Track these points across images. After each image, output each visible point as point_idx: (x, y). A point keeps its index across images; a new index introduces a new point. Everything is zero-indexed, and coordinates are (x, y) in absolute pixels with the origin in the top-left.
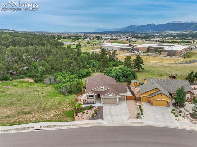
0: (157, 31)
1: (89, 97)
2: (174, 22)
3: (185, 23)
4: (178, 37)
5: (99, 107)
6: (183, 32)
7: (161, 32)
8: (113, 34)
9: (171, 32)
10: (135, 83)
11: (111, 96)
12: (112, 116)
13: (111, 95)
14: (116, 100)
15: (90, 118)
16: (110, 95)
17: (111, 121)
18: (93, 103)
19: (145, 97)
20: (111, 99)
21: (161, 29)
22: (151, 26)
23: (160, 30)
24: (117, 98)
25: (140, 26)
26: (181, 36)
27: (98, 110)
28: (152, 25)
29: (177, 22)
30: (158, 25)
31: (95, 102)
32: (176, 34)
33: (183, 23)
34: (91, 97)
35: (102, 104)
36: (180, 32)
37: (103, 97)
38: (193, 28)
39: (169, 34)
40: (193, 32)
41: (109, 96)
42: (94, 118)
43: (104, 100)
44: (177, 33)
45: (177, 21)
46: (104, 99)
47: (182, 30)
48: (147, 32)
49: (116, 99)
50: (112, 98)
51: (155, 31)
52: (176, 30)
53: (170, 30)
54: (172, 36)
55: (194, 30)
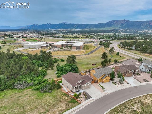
2: (63, 22)
4: (69, 33)
5: (84, 92)
6: (70, 30)
7: (57, 30)
8: (19, 32)
21: (57, 27)
24: (90, 84)
25: (41, 25)
26: (70, 32)
28: (50, 24)
29: (66, 23)
31: (79, 90)
33: (69, 24)
36: (69, 30)
37: (84, 86)
42: (87, 98)
44: (67, 30)
47: (70, 28)
48: (48, 30)
51: (53, 29)
52: (66, 28)
53: (62, 28)
54: (65, 33)
55: (76, 28)
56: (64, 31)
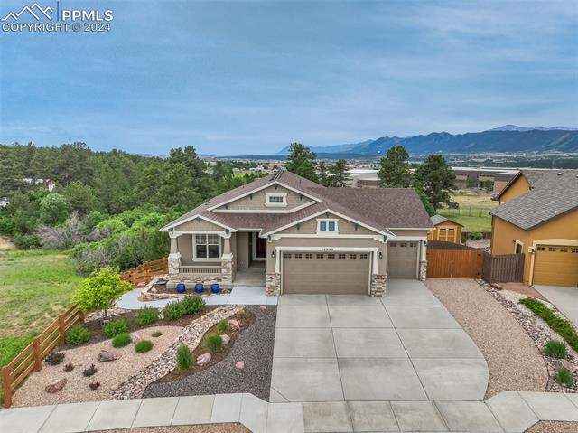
0: (459, 151)
1: (195, 259)
2: (503, 127)
3: (535, 132)
5: (247, 308)
6: (534, 155)
7: (470, 155)
9: (496, 154)
10: (447, 227)
11: (334, 234)
12: (342, 363)
13: (332, 227)
14: (367, 267)
15: (159, 381)
16: (323, 227)
17: (342, 405)
18: (216, 290)
19: (553, 248)
20: (331, 255)
21: (471, 145)
22: (441, 138)
23: (469, 150)
24: (375, 250)
25: (408, 140)
27: (235, 322)
28: (443, 136)
30: (459, 135)
31: (225, 283)
32: (514, 159)
33: (529, 131)
34: (207, 259)
35: (271, 292)
36: (524, 155)
37: (278, 242)
38: (561, 143)
39: (494, 161)
40: (563, 154)
41: (320, 234)
42: (193, 379)
43: (284, 267)
44: (515, 156)
45: (514, 127)
46: (287, 255)
47: (529, 148)
49: (365, 256)
50: (336, 249)
51: (453, 152)
52: (512, 150)
53: (494, 150)
55: (564, 150)
56: (501, 158)
